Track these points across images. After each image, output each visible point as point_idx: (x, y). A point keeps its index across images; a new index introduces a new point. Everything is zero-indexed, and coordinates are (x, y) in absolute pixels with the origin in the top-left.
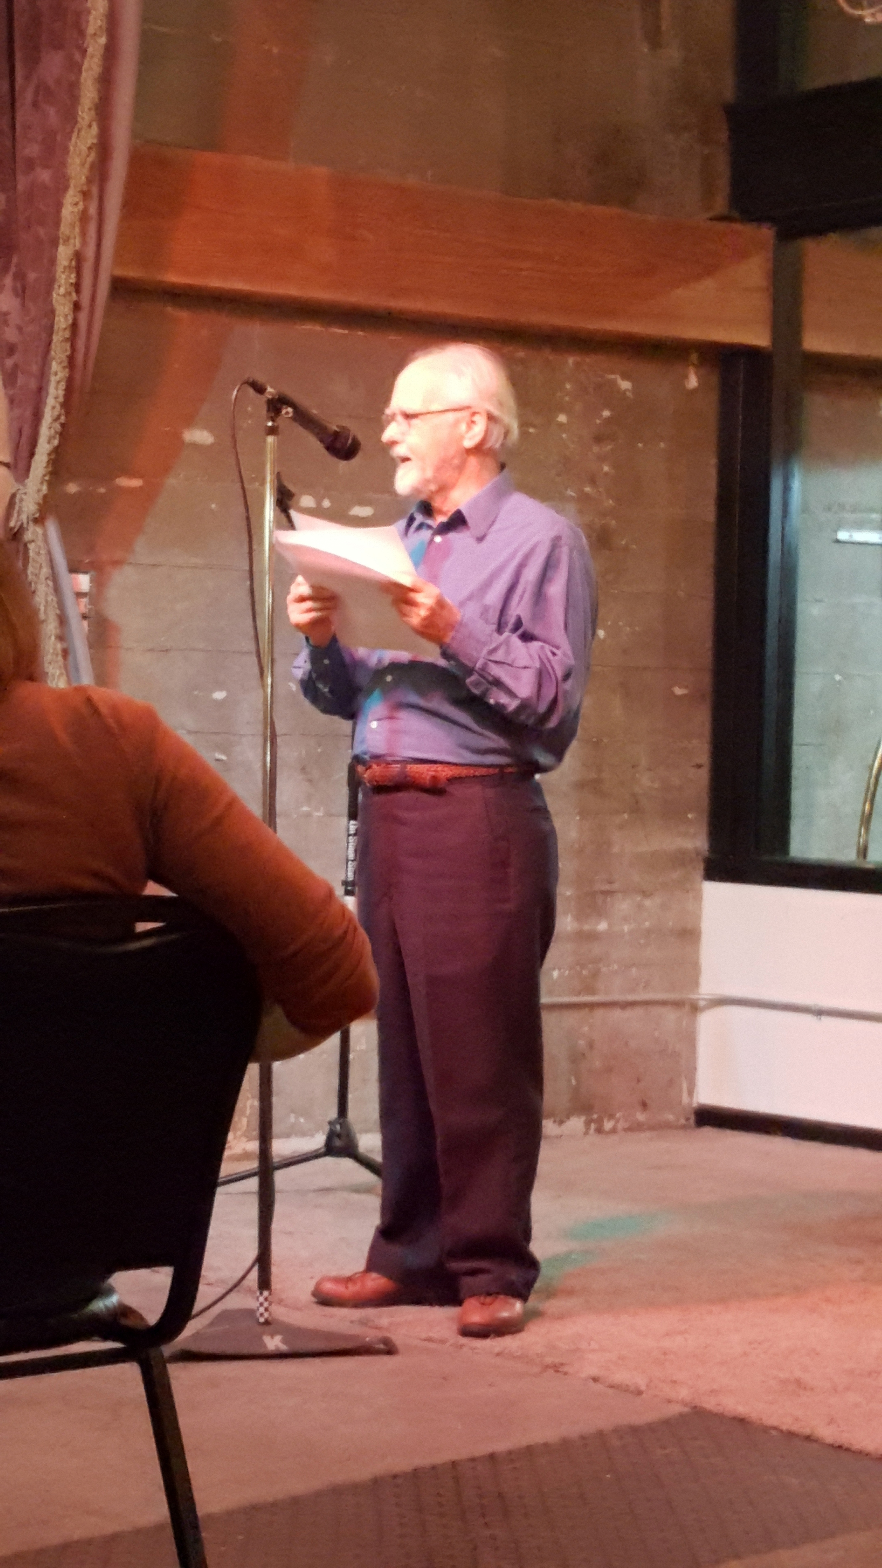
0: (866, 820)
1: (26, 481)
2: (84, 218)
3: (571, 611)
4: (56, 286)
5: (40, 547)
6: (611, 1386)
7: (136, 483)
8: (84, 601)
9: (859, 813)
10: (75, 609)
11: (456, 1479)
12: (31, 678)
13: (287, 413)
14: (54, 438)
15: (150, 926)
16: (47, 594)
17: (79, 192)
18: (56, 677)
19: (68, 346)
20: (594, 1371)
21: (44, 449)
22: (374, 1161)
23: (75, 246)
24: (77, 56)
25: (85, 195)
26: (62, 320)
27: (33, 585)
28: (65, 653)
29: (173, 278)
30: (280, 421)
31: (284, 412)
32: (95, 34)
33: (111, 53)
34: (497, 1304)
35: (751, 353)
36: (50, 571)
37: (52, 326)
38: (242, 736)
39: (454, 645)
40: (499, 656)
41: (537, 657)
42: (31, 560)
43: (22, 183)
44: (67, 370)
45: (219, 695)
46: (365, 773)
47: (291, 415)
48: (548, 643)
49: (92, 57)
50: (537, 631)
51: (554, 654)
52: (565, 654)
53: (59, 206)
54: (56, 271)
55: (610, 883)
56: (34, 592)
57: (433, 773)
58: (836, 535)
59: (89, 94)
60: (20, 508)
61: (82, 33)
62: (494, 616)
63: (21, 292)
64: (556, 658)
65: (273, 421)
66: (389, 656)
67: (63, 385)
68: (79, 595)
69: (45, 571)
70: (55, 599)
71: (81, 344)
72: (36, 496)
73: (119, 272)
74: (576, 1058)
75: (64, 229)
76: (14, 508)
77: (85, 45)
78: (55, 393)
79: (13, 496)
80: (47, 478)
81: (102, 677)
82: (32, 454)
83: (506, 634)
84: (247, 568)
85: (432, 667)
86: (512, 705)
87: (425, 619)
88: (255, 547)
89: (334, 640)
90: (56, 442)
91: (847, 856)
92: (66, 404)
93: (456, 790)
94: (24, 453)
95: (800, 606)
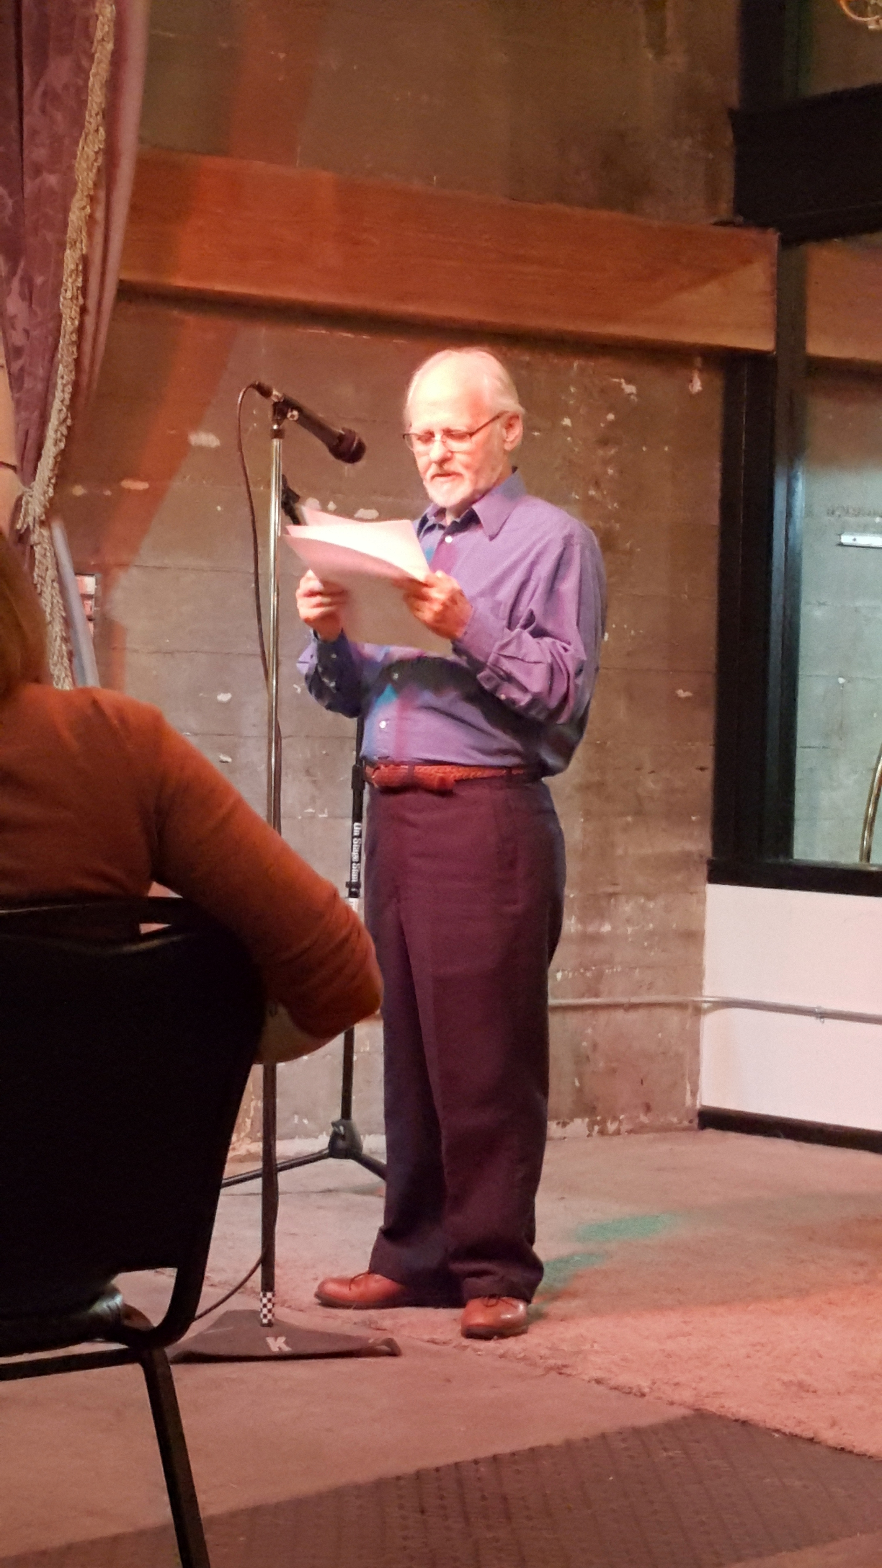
0: (870, 823)
1: (32, 484)
2: (91, 220)
3: (583, 608)
4: (63, 290)
5: (46, 549)
6: (616, 1388)
7: (142, 486)
8: (90, 603)
9: (863, 817)
10: (80, 611)
11: (460, 1482)
12: (37, 680)
13: (293, 416)
14: (60, 441)
15: (155, 927)
16: (52, 596)
17: (87, 196)
18: (62, 680)
19: (75, 349)
20: (598, 1374)
21: (50, 451)
22: (381, 1163)
23: (82, 250)
24: (85, 63)
25: (92, 199)
26: (69, 323)
27: (39, 586)
28: (71, 655)
29: (180, 282)
30: (285, 424)
31: (289, 415)
32: (103, 39)
33: (118, 60)
34: (501, 1307)
35: (756, 358)
36: (56, 572)
37: (59, 331)
38: (247, 737)
39: (467, 638)
40: (510, 651)
41: (548, 651)
42: (37, 562)
43: (30, 186)
44: (74, 373)
45: (224, 697)
46: (373, 775)
47: (295, 419)
48: (561, 640)
49: (99, 63)
50: (549, 627)
51: (566, 650)
52: (576, 650)
53: (66, 210)
54: (63, 275)
55: (615, 884)
56: (40, 594)
57: (441, 775)
58: (840, 538)
59: (96, 99)
60: (26, 510)
61: (90, 39)
62: (505, 611)
63: (28, 295)
64: (568, 653)
65: (279, 424)
66: (400, 651)
67: (69, 389)
68: (85, 597)
69: (51, 573)
70: (61, 601)
71: (87, 347)
72: (42, 498)
73: (126, 276)
74: (581, 1060)
75: (71, 233)
76: (20, 512)
77: (93, 50)
78: (61, 396)
79: (20, 499)
80: (53, 481)
81: (108, 678)
82: (39, 457)
83: (518, 630)
84: (252, 570)
85: (442, 663)
86: (524, 700)
87: (437, 614)
88: (260, 549)
89: (342, 637)
90: (62, 445)
91: (851, 859)
92: (72, 406)
93: (465, 793)
94: (31, 454)
95: (804, 609)
